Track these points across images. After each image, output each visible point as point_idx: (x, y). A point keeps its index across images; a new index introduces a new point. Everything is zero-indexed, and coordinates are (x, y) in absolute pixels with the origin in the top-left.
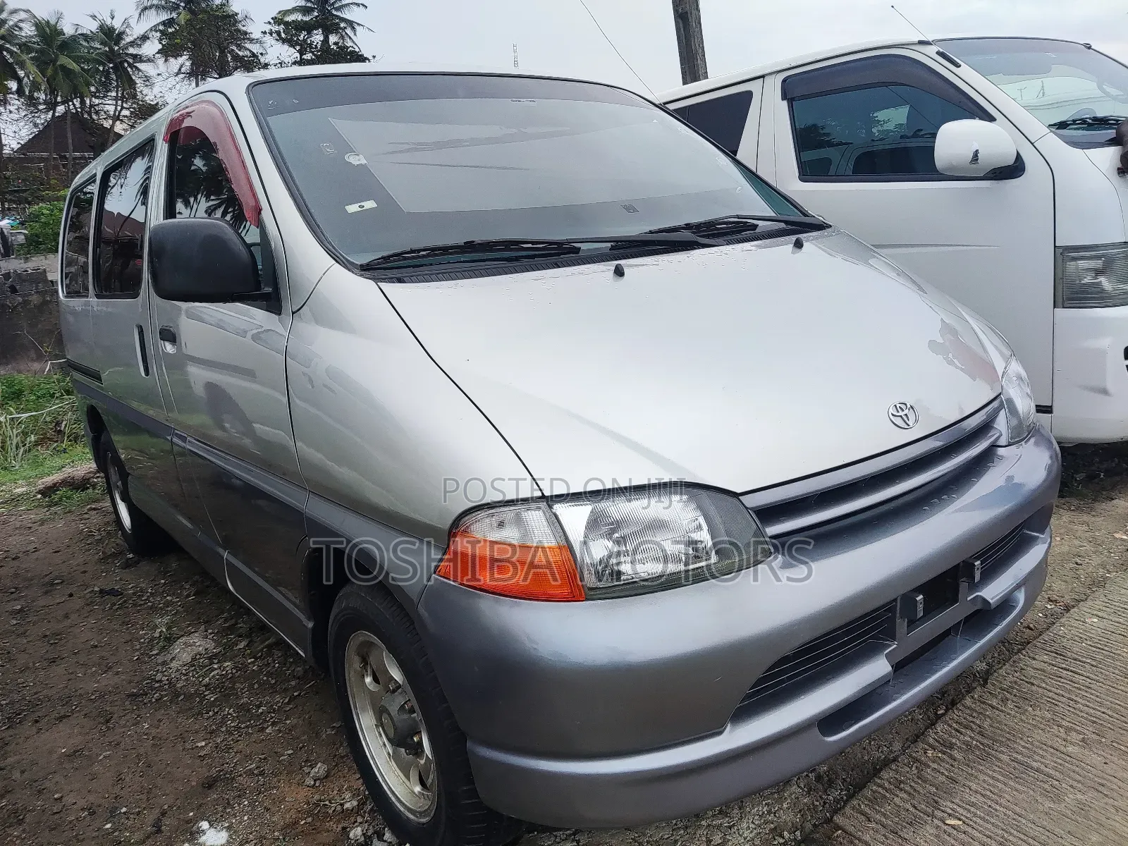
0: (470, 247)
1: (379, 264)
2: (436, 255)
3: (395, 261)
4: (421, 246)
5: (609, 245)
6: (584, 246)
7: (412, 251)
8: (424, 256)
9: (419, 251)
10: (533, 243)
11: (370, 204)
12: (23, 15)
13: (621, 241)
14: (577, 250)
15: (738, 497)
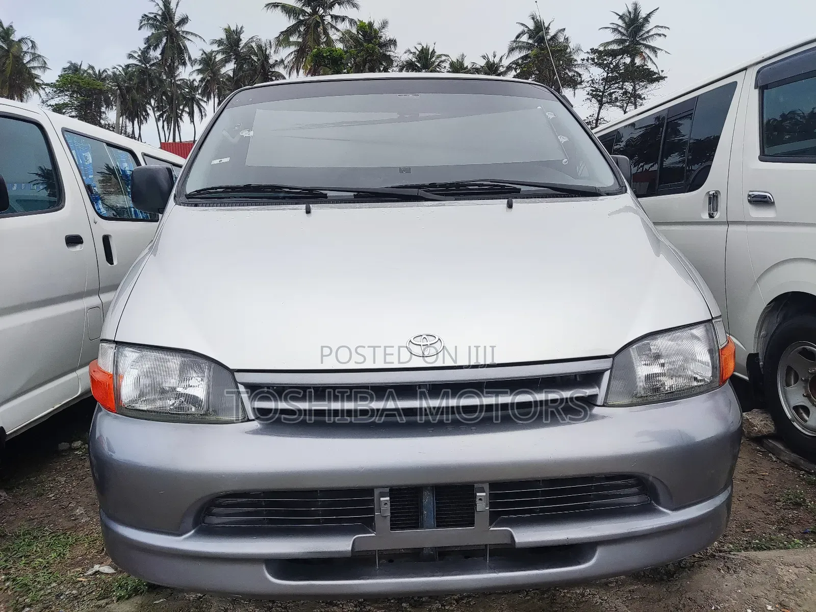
0: (247, 188)
1: (194, 195)
2: (228, 192)
3: (203, 194)
4: (217, 185)
5: (352, 194)
6: (330, 194)
7: (212, 188)
8: (220, 192)
9: (216, 188)
10: (290, 188)
11: (227, 160)
12: (443, 58)
13: (361, 192)
14: (325, 196)
15: (232, 372)
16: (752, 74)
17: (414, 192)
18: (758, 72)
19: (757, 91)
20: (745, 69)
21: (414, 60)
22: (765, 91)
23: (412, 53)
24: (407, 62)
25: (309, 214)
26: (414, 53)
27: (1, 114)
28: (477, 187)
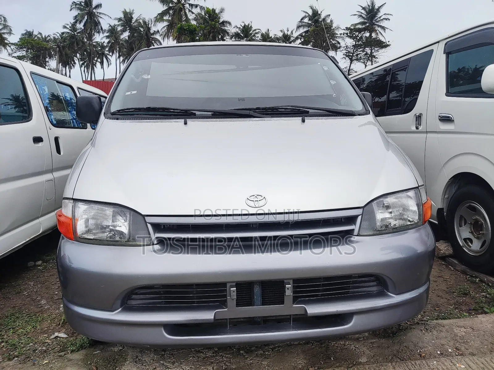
0: (149, 109)
1: (115, 113)
2: (137, 111)
3: (121, 112)
5: (211, 113)
6: (197, 113)
7: (127, 109)
8: (132, 111)
10: (174, 110)
11: (135, 92)
13: (216, 112)
14: (195, 114)
15: (144, 216)
16: (442, 45)
17: (247, 112)
18: (446, 44)
19: (445, 55)
20: (438, 42)
21: (239, 32)
22: (450, 55)
23: (238, 28)
24: (235, 33)
25: (186, 125)
26: (240, 28)
27: (1, 64)
28: (284, 110)
